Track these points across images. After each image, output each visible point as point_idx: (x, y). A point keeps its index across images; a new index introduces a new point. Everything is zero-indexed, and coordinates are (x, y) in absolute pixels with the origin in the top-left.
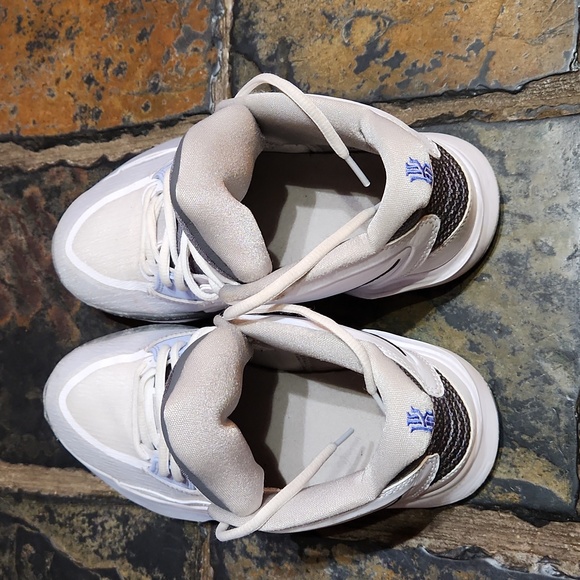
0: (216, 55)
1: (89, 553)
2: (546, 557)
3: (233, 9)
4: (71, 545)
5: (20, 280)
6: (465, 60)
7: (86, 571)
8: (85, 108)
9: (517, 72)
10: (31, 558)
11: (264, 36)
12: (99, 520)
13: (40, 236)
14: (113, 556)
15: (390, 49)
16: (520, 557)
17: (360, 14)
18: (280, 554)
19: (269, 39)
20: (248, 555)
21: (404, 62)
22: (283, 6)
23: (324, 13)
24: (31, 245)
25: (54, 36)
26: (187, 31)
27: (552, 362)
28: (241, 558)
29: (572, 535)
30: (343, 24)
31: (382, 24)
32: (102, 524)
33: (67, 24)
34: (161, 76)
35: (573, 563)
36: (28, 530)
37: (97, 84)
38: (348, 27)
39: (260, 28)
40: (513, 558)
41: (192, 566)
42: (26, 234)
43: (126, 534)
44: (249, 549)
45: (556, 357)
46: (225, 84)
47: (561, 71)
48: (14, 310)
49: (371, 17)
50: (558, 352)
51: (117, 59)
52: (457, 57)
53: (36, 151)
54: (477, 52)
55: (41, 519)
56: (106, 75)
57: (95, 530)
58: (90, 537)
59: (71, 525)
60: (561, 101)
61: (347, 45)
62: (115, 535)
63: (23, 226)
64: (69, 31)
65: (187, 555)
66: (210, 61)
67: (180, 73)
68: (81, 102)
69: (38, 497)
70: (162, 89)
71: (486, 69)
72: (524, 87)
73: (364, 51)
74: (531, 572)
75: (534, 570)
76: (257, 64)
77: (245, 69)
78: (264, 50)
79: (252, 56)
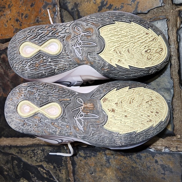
0: (55, 10)
1: (33, 161)
2: (166, 147)
4: (28, 159)
5: (3, 83)
6: (131, 5)
7: (33, 167)
8: (17, 29)
9: (146, 7)
10: (16, 165)
11: (69, 3)
12: (36, 151)
13: (7, 69)
14: (41, 161)
15: (108, 4)
16: (159, 148)
18: (90, 155)
19: (71, 3)
20: (81, 156)
21: (112, 7)
24: (5, 72)
25: (4, 8)
26: (46, 3)
27: (163, 92)
28: (79, 157)
29: (173, 140)
32: (37, 152)
33: (8, 3)
34: (39, 17)
35: (174, 148)
36: (15, 156)
37: (20, 21)
39: (68, 0)
40: (157, 148)
41: (65, 161)
42: (3, 69)
43: (44, 154)
44: (81, 155)
45: (165, 90)
46: (59, 18)
47: (159, 6)
48: (2, 92)
50: (165, 89)
51: (25, 13)
52: (128, 4)
53: (3, 43)
54: (134, 2)
55: (18, 153)
56: (22, 18)
57: (35, 154)
58: (33, 156)
59: (28, 154)
60: (160, 15)
61: (95, 3)
62: (41, 155)
63: (2, 67)
64: (9, 5)
65: (63, 158)
66: (54, 11)
67: (45, 16)
68: (15, 27)
69: (16, 147)
70: (40, 21)
71: (137, 7)
72: (149, 12)
73: (100, 5)
74: (162, 151)
75: (163, 151)
76: (68, 11)
77: (65, 13)
78: (70, 7)
79: (66, 9)
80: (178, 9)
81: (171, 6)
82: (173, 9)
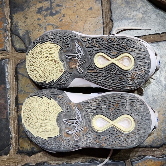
0: (6, 35)
3: (11, 22)
11: (21, 30)
17: (48, 25)
19: (23, 31)
22: (26, 22)
23: (38, 24)
30: (44, 27)
31: (55, 27)
39: (20, 27)
46: (10, 42)
49: (51, 25)
66: (4, 36)
76: (20, 37)
77: (16, 38)
78: (21, 33)
79: (18, 35)
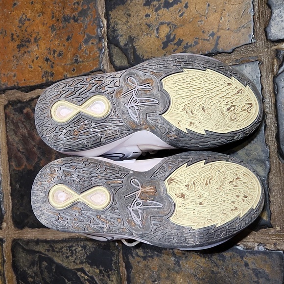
0: (102, 45)
1: (71, 262)
2: (260, 243)
3: (107, 24)
4: (63, 260)
5: (27, 150)
6: (208, 41)
7: (70, 270)
8: (47, 72)
9: (230, 45)
10: (46, 268)
11: (121, 36)
12: (74, 248)
13: (33, 130)
14: (81, 263)
15: (176, 38)
16: (250, 244)
17: (162, 24)
18: (152, 254)
19: (124, 37)
20: (139, 256)
21: (183, 43)
22: (128, 22)
23: (146, 24)
24: (29, 134)
25: (29, 41)
26: (88, 35)
27: (255, 164)
28: (136, 257)
29: (270, 233)
30: (155, 28)
31: (172, 27)
32: (75, 250)
33: (34, 35)
34: (79, 56)
35: (271, 244)
36: (43, 256)
37: (51, 61)
38: (157, 29)
39: (120, 32)
40: (247, 245)
41: (115, 263)
42: (27, 129)
43: (86, 253)
44: (139, 254)
45: (257, 162)
46: (107, 57)
47: (248, 43)
48: (25, 163)
49: (166, 24)
50: (257, 160)
51: (58, 50)
52: (205, 40)
53: (27, 92)
54: (213, 37)
55: (48, 251)
56: (54, 57)
57: (72, 253)
58: (71, 256)
59: (62, 252)
60: (249, 55)
61: (157, 37)
62: (81, 254)
63: (25, 126)
64: (35, 39)
65: (113, 259)
66: (99, 48)
67: (87, 54)
68: (44, 70)
69: (46, 241)
70: (80, 62)
71: (217, 44)
72: (234, 50)
73: (165, 40)
74: (255, 250)
75: (256, 249)
76: (120, 48)
77: (115, 50)
78: (122, 41)
79: (117, 45)
80: (274, 48)
81: (265, 44)
82: (268, 48)
